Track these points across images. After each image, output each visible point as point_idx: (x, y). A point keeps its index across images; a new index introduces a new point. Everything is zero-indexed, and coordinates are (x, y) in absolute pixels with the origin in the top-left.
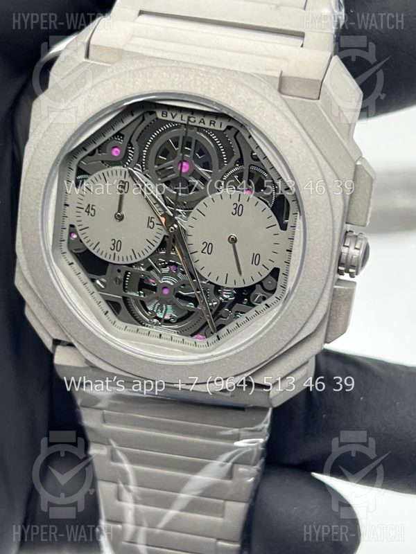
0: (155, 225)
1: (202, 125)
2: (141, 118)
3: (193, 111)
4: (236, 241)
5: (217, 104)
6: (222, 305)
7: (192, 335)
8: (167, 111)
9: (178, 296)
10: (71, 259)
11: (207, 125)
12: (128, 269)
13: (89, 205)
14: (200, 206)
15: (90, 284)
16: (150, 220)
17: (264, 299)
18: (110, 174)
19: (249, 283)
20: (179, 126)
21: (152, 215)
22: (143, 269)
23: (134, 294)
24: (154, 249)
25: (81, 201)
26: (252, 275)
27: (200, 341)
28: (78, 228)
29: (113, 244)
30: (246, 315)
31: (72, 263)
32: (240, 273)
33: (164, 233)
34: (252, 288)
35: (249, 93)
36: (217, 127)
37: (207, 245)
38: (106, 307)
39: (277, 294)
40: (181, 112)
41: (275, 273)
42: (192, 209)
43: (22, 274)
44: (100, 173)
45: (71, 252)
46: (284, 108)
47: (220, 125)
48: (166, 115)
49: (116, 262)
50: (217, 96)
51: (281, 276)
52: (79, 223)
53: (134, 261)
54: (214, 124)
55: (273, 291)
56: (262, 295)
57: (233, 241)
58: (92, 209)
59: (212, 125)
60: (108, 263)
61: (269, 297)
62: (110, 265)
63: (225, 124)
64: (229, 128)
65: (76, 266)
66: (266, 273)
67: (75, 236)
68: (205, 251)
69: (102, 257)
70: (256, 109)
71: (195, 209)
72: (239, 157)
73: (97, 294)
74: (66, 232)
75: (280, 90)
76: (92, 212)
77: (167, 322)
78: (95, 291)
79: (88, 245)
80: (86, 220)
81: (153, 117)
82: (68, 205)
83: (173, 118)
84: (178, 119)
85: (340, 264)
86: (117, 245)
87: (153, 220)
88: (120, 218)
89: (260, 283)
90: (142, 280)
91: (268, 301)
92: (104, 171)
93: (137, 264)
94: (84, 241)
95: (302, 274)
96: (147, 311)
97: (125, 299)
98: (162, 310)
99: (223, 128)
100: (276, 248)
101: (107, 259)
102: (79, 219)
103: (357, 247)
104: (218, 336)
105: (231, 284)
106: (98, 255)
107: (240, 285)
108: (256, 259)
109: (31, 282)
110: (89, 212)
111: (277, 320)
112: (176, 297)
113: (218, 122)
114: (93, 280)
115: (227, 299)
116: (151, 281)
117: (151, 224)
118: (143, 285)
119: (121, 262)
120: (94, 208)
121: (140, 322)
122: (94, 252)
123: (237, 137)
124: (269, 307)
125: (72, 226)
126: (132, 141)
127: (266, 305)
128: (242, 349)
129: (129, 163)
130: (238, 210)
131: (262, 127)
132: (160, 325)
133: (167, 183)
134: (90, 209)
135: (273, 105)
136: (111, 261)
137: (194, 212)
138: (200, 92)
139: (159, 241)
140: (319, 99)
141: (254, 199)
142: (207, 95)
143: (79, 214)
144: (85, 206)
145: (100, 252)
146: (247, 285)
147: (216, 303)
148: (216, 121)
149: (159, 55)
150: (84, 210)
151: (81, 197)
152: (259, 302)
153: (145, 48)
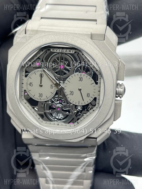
0: (53, 87)
1: (66, 52)
2: (46, 52)
3: (63, 48)
4: (81, 90)
5: (71, 45)
6: (78, 112)
7: (69, 123)
8: (54, 49)
9: (63, 110)
10: (26, 101)
11: (68, 52)
12: (45, 103)
13: (30, 83)
14: (68, 79)
15: (33, 109)
16: (51, 86)
17: (92, 108)
18: (37, 71)
19: (87, 103)
20: (59, 53)
21: (52, 84)
22: (50, 103)
23: (48, 111)
24: (53, 95)
25: (27, 82)
26: (87, 101)
27: (72, 125)
28: (27, 91)
29: (40, 95)
30: (86, 114)
31: (26, 103)
32: (83, 100)
33: (57, 89)
34: (88, 105)
35: (81, 40)
36: (71, 52)
37: (71, 92)
38: (39, 117)
39: (96, 106)
40: (59, 49)
41: (95, 99)
42: (65, 80)
43: (9, 108)
44: (33, 72)
45: (25, 99)
46: (93, 44)
47: (72, 52)
49: (41, 101)
50: (71, 42)
51: (97, 100)
53: (47, 100)
54: (70, 52)
55: (95, 105)
57: (80, 90)
61: (94, 107)
63: (74, 51)
64: (75, 52)
65: (28, 104)
66: (92, 99)
67: (26, 94)
68: (71, 94)
69: (36, 100)
70: (84, 45)
71: (66, 80)
73: (35, 113)
74: (23, 93)
75: (91, 38)
76: (31, 85)
77: (60, 120)
78: (35, 111)
79: (31, 96)
80: (30, 88)
81: (50, 51)
82: (23, 84)
83: (56, 51)
84: (58, 51)
85: (116, 94)
86: (41, 95)
87: (52, 85)
88: (41, 86)
89: (90, 103)
90: (50, 106)
91: (94, 109)
92: (35, 71)
93: (48, 101)
94: (30, 95)
95: (104, 98)
96: (53, 116)
97: (45, 113)
98: (58, 116)
99: (74, 53)
100: (95, 91)
101: (38, 100)
102: (27, 88)
103: (122, 88)
104: (78, 123)
105: (80, 104)
106: (35, 99)
107: (84, 104)
108: (88, 95)
109: (12, 110)
110: (30, 85)
111: (97, 115)
113: (72, 51)
114: (34, 108)
115: (79, 110)
116: (53, 106)
117: (52, 87)
118: (51, 108)
119: (43, 101)
120: (32, 83)
121: (51, 120)
122: (33, 98)
123: (78, 55)
124: (94, 111)
125: (25, 90)
126: (43, 60)
127: (93, 110)
128: (86, 126)
129: (43, 67)
130: (81, 79)
131: (87, 51)
132: (58, 121)
133: (56, 73)
134: (31, 84)
135: (90, 43)
136: (39, 101)
137: (66, 82)
138: (65, 41)
139: (55, 93)
140: (104, 40)
141: (86, 75)
142: (68, 42)
143: (27, 86)
144: (29, 83)
145: (35, 98)
146: (86, 104)
147: (76, 111)
148: (71, 50)
149: (50, 31)
150: (29, 85)
151: (27, 80)
152: (90, 109)
153: (45, 29)
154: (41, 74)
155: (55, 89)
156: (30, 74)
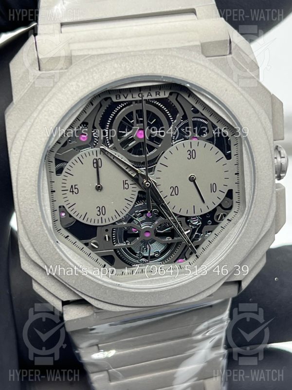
0: (130, 186)
1: (150, 97)
2: (99, 106)
3: (140, 89)
4: (195, 179)
6: (193, 231)
7: (175, 262)
8: (119, 94)
9: (158, 235)
10: (66, 233)
11: (154, 97)
12: (114, 226)
13: (72, 186)
14: (162, 160)
15: (86, 249)
16: (125, 183)
17: (225, 216)
18: (84, 156)
20: (130, 103)
21: (125, 178)
22: (125, 223)
23: (122, 244)
24: (132, 204)
25: (64, 185)
26: (213, 201)
27: (185, 264)
28: (67, 207)
29: (99, 211)
30: (214, 232)
31: (68, 236)
32: (203, 201)
33: (138, 189)
34: (215, 210)
35: (186, 63)
36: (162, 96)
37: (174, 189)
38: (103, 262)
39: (235, 209)
40: (131, 92)
41: (230, 194)
42: (156, 163)
43: (26, 254)
44: (76, 157)
45: (65, 228)
47: (164, 95)
48: (120, 97)
49: (104, 224)
51: (235, 195)
52: (67, 203)
53: (119, 218)
54: (159, 94)
55: (231, 208)
56: (222, 214)
57: (192, 180)
58: (75, 188)
59: (157, 95)
60: (96, 227)
61: (228, 214)
62: (98, 228)
63: (167, 92)
64: (171, 94)
65: (72, 238)
66: (223, 196)
67: (63, 214)
68: (174, 193)
69: (92, 224)
71: (158, 163)
72: (183, 114)
73: (93, 255)
74: (57, 213)
76: (76, 191)
77: (153, 258)
78: (91, 252)
79: (78, 218)
80: (71, 198)
81: (109, 102)
82: (54, 191)
83: (126, 98)
84: (129, 98)
86: (101, 210)
87: (127, 182)
88: (99, 188)
89: (220, 205)
90: (126, 232)
91: (229, 217)
92: (79, 155)
93: (120, 221)
94: (74, 216)
96: (135, 254)
97: (115, 250)
98: (146, 250)
99: (167, 95)
100: (227, 175)
101: (96, 224)
102: (66, 199)
103: (282, 156)
104: (197, 256)
105: (198, 213)
106: (88, 223)
107: (206, 211)
108: (213, 188)
110: (73, 192)
112: (156, 236)
113: (162, 92)
114: (87, 244)
115: (196, 225)
116: (134, 230)
117: (126, 186)
118: (128, 235)
119: (108, 223)
120: (76, 187)
121: (131, 265)
122: (85, 222)
123: (178, 99)
124: (230, 221)
125: (60, 207)
126: (95, 126)
127: (228, 220)
129: (96, 144)
130: (192, 154)
132: (148, 262)
134: (73, 189)
135: (206, 67)
136: (100, 224)
137: (158, 166)
139: (135, 197)
140: (230, 53)
141: (202, 143)
142: (155, 72)
143: (65, 196)
144: (69, 188)
145: (89, 220)
146: (211, 209)
147: (189, 231)
148: (160, 91)
149: (102, 52)
150: (69, 191)
151: (64, 181)
152: (221, 219)
153: (89, 49)
154: (95, 161)
155: (134, 189)
156: (67, 166)
